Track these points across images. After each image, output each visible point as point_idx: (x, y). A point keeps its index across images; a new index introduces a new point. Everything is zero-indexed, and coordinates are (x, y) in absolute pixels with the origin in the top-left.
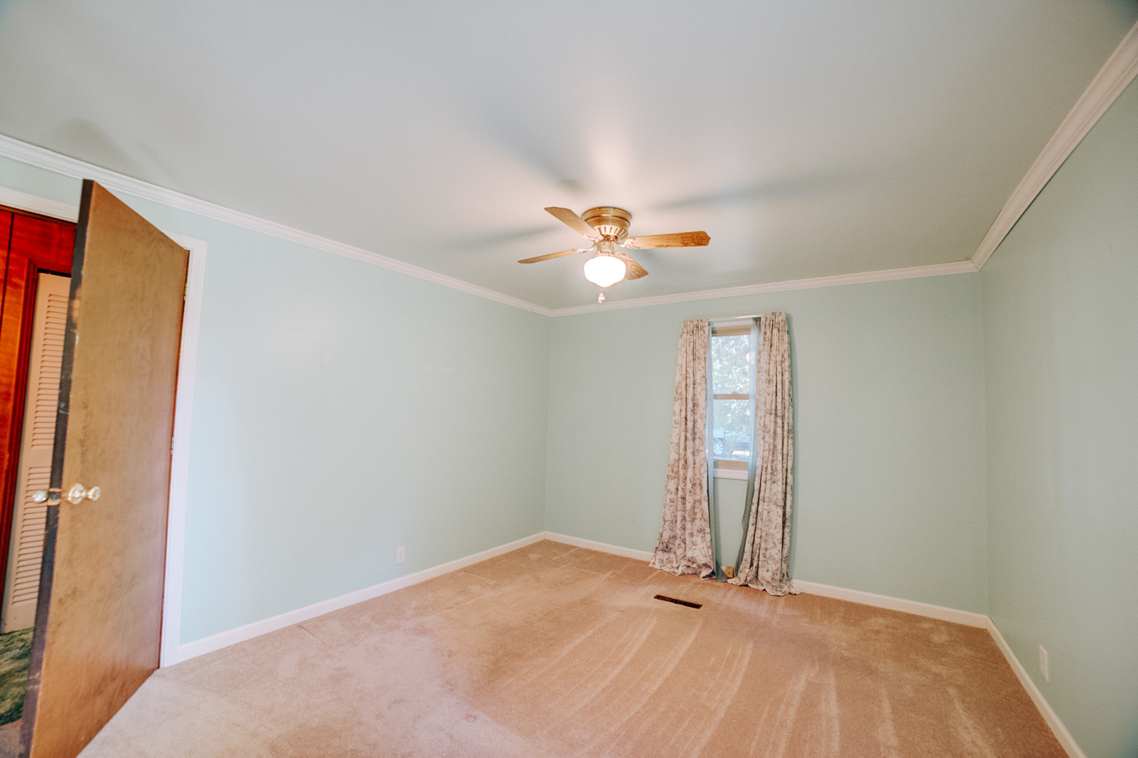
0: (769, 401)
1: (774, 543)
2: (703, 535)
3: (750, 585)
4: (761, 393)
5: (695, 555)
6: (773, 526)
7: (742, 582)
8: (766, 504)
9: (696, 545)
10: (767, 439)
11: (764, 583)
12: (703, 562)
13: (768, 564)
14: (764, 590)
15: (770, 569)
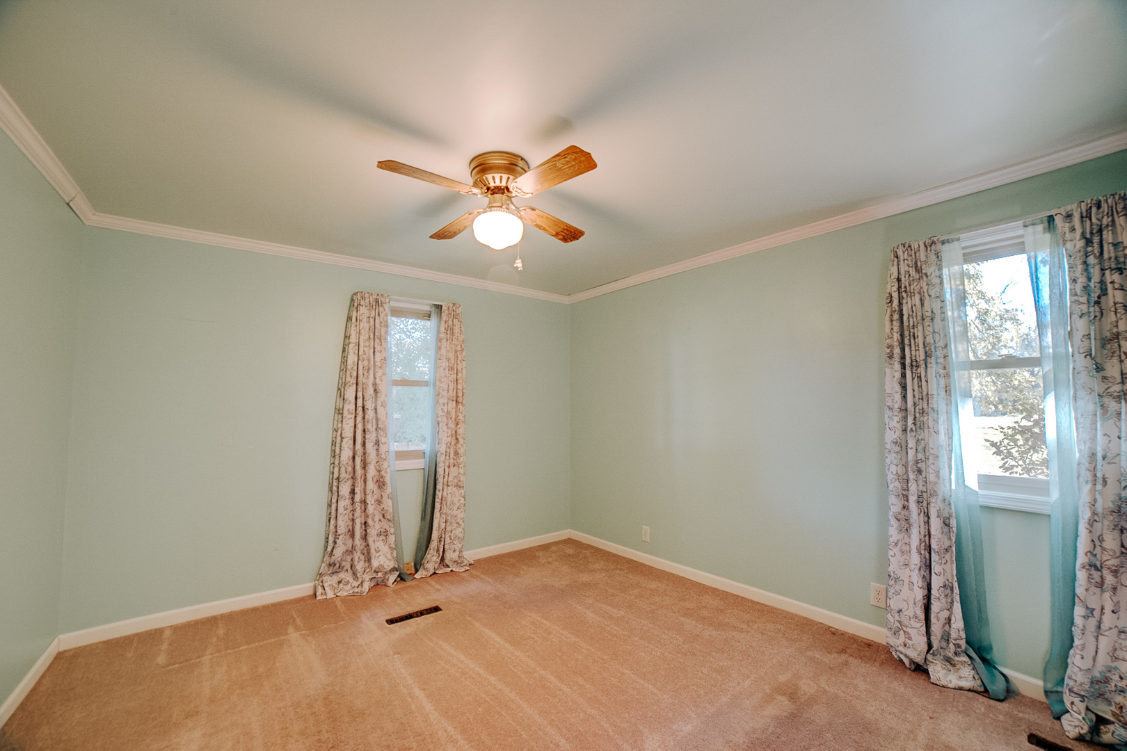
0: (451, 387)
1: (457, 523)
2: (384, 538)
3: (437, 572)
4: (443, 380)
5: (381, 563)
6: (455, 508)
7: (432, 571)
8: (449, 488)
9: (379, 551)
10: (449, 425)
11: (450, 564)
12: (391, 567)
13: (454, 544)
14: (452, 571)
15: (456, 549)
